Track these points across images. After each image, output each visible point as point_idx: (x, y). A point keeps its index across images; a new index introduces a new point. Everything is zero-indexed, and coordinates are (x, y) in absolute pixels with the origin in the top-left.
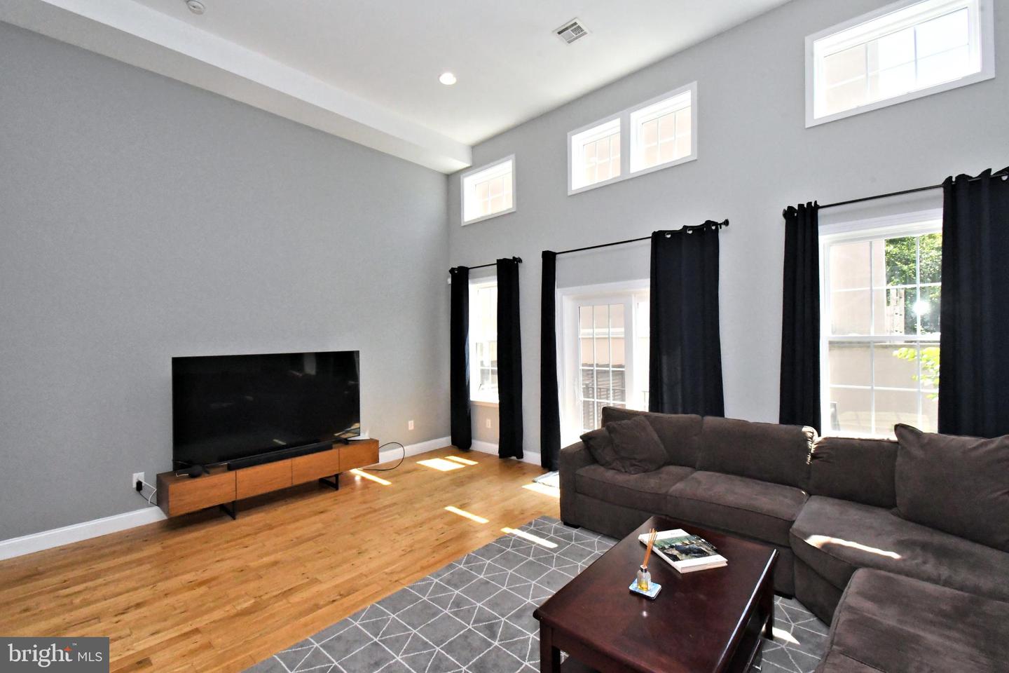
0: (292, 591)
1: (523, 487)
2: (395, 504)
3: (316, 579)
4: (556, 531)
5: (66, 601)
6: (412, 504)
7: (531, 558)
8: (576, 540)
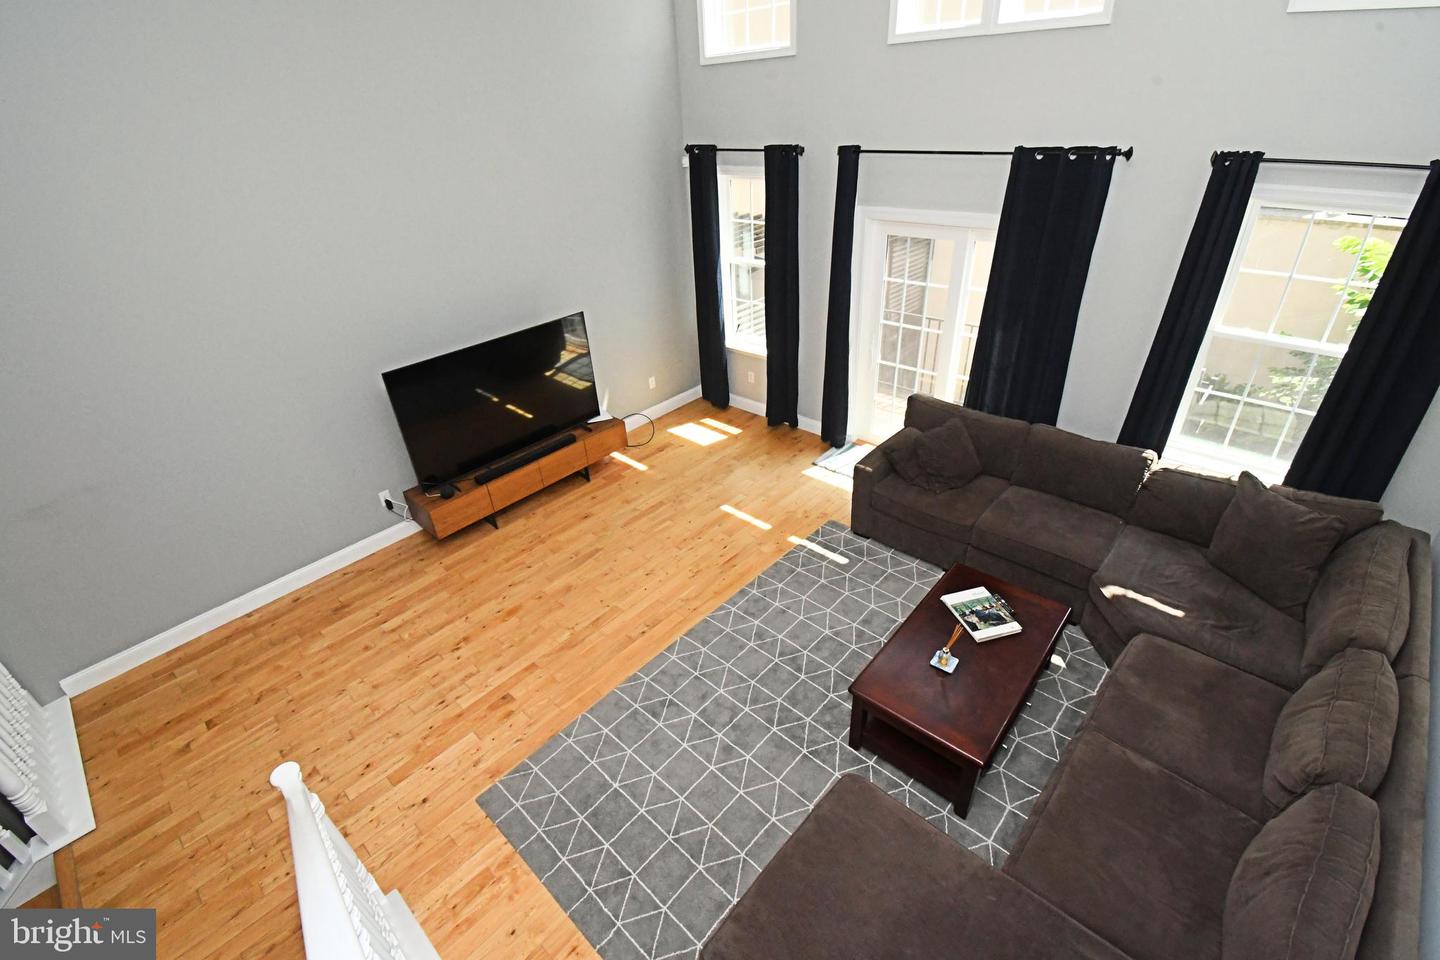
0: (601, 621)
1: (804, 472)
2: (661, 503)
3: (616, 607)
4: (847, 543)
5: (394, 637)
6: (681, 502)
7: (823, 581)
8: (869, 555)
